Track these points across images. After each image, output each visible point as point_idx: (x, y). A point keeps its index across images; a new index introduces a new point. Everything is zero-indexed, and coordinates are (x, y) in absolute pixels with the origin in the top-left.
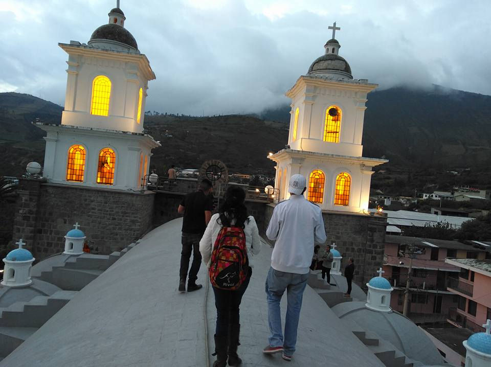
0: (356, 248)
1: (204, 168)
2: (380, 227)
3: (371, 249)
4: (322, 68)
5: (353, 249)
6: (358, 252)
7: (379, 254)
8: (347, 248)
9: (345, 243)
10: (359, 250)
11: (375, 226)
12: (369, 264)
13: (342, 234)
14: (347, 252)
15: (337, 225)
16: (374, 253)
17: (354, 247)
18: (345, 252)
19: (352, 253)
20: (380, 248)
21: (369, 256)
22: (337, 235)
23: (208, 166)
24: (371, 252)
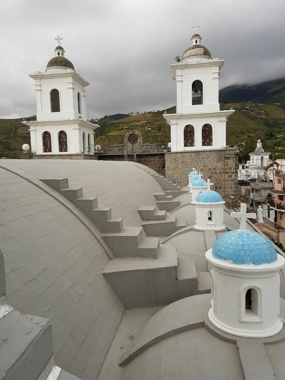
0: (218, 172)
1: (127, 137)
2: (232, 155)
3: (228, 171)
4: (187, 56)
5: (216, 173)
6: (219, 174)
7: (233, 173)
8: (212, 172)
9: (210, 170)
10: (221, 173)
11: (229, 156)
12: (228, 181)
13: (207, 164)
14: (212, 175)
15: (203, 158)
16: (230, 173)
17: (216, 171)
18: (211, 175)
19: (216, 175)
20: (233, 170)
21: (227, 175)
22: (204, 164)
23: (129, 135)
24: (227, 173)
